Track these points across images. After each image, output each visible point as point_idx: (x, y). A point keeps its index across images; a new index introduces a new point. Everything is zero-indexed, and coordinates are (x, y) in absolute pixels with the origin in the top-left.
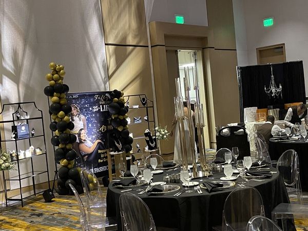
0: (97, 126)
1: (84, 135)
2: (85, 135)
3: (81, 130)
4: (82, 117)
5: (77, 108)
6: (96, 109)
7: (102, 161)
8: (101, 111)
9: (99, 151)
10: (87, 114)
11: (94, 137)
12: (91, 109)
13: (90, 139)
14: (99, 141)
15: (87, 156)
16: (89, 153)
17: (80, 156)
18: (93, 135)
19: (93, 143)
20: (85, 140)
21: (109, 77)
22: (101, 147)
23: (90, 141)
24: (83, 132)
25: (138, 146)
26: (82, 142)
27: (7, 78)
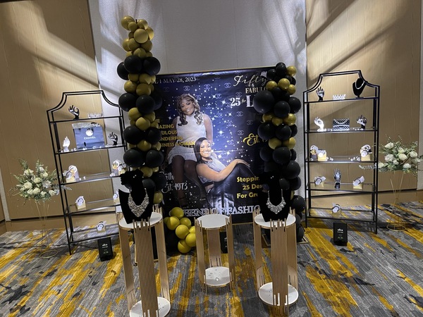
0: (236, 134)
1: (206, 149)
2: (210, 148)
3: (201, 140)
4: (205, 117)
5: (193, 100)
6: (235, 102)
7: (243, 196)
8: (248, 105)
9: (239, 179)
10: (215, 111)
11: (228, 153)
12: (224, 102)
13: (220, 156)
14: (240, 161)
15: (212, 185)
16: (218, 180)
17: (197, 184)
18: (226, 150)
19: (226, 164)
20: (208, 158)
21: (309, 40)
22: (243, 171)
23: (220, 160)
24: (204, 143)
25: (338, 176)
26: (203, 162)
27: (108, 53)
